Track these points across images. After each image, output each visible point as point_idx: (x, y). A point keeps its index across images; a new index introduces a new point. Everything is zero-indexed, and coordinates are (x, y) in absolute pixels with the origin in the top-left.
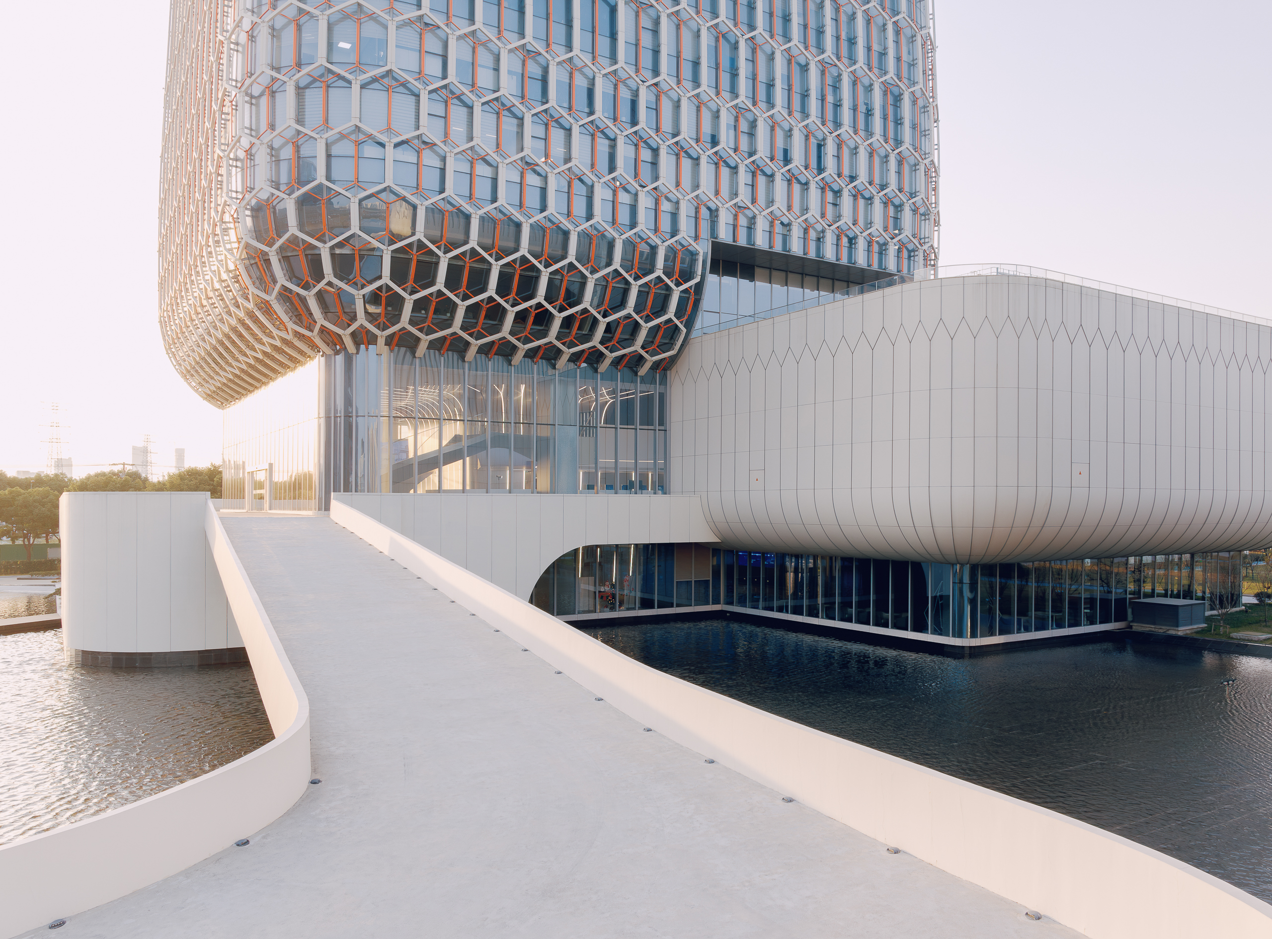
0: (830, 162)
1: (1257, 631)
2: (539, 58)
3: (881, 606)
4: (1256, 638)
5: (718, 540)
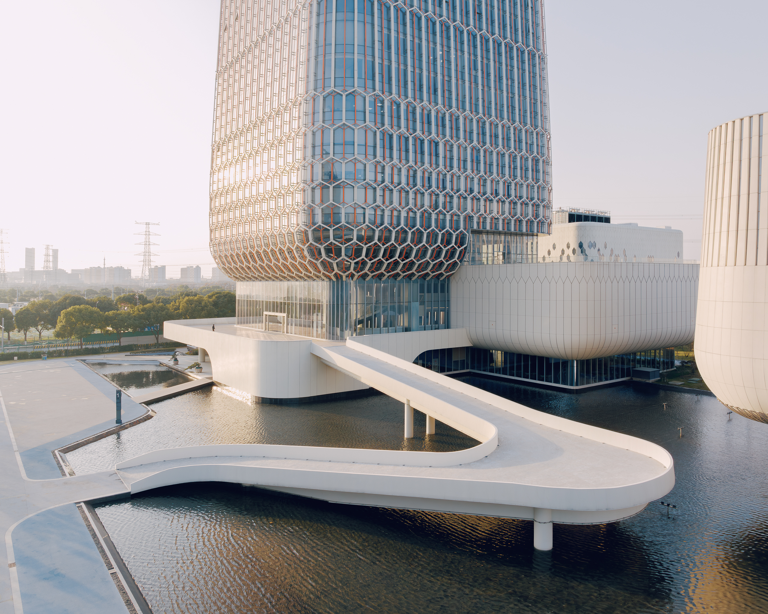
0: (513, 192)
1: (678, 380)
2: (381, 164)
3: (526, 370)
4: (677, 384)
5: (472, 345)
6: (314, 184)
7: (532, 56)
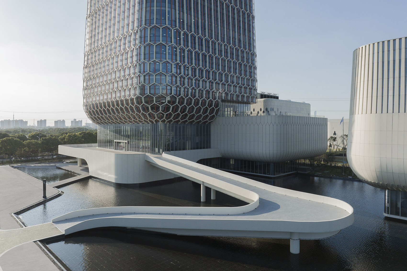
6: (145, 74)
7: (249, 16)
